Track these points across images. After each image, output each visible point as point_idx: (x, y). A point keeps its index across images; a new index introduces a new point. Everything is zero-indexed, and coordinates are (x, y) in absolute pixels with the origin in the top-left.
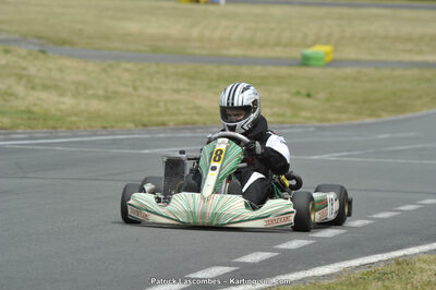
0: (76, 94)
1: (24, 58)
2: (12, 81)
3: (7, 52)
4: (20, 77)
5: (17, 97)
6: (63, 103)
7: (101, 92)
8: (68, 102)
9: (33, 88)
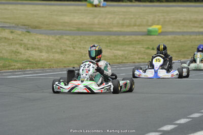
0: (48, 52)
1: (20, 35)
2: (17, 46)
3: (12, 32)
4: (21, 44)
5: (21, 54)
6: (43, 56)
7: (59, 50)
8: (45, 55)
9: (28, 49)
